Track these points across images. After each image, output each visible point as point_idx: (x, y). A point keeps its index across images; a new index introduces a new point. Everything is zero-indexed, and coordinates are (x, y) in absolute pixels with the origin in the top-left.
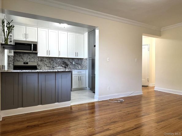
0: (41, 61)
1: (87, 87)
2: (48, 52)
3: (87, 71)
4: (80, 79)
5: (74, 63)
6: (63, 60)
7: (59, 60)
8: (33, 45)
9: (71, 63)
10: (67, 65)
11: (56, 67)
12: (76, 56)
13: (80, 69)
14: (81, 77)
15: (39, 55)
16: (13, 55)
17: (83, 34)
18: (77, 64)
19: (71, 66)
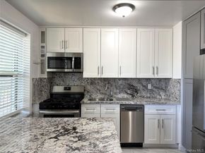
0: (92, 84)
1: (178, 144)
2: (101, 69)
3: (180, 109)
4: (162, 125)
5: (150, 87)
6: (129, 82)
7: (120, 82)
8: (75, 58)
9: (144, 86)
10: (137, 91)
11: (116, 93)
12: (154, 74)
13: (163, 104)
14: (165, 121)
15: (85, 75)
16: (46, 77)
17: (171, 27)
18: (156, 88)
19: (144, 94)
